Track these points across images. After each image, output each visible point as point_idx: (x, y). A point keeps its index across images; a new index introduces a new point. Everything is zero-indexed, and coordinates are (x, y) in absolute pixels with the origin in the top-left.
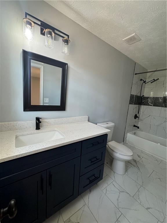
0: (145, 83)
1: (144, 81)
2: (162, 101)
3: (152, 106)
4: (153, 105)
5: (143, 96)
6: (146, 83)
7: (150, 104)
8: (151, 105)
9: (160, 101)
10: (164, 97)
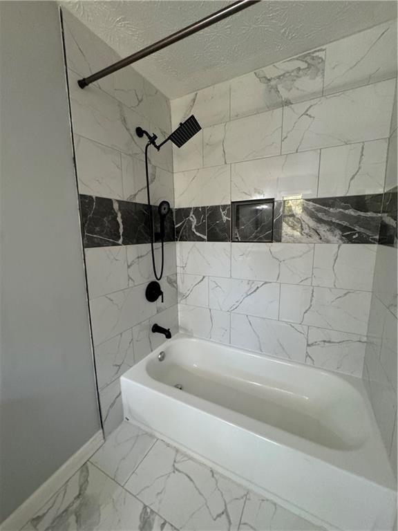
0: (154, 144)
1: (149, 137)
2: (230, 219)
3: (203, 240)
4: (206, 238)
5: (165, 206)
6: (158, 148)
7: (198, 234)
8: (201, 236)
9: (225, 218)
10: (232, 203)
